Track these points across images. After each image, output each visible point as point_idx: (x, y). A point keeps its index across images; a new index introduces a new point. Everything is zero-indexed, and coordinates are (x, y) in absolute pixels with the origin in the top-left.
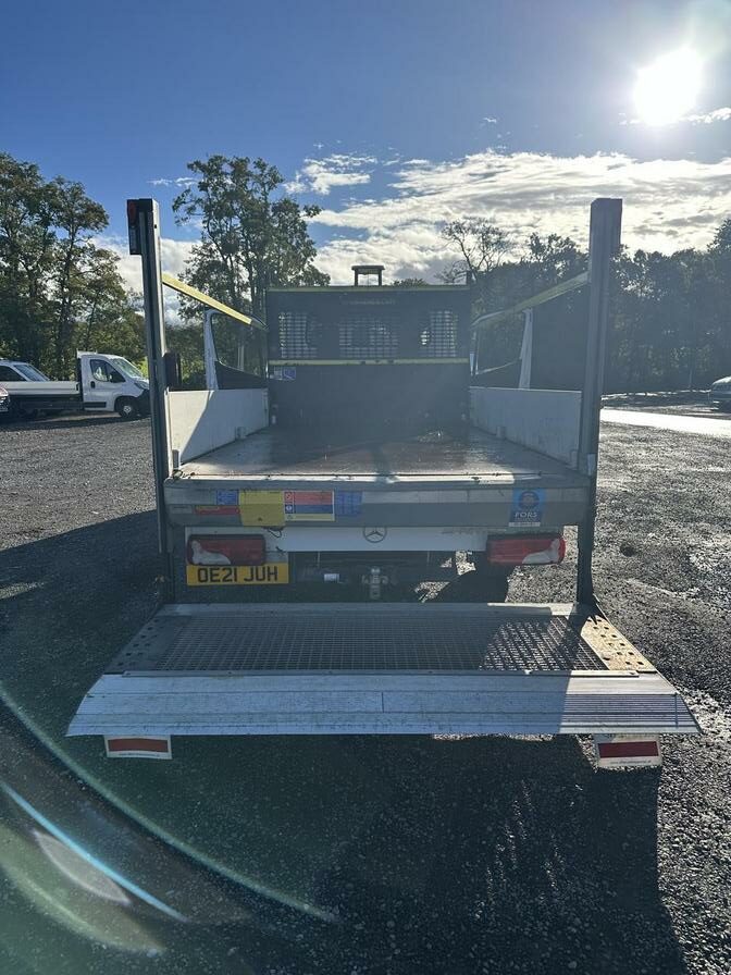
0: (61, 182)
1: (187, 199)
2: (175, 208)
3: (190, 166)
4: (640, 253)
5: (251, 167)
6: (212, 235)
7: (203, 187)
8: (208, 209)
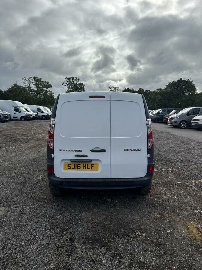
0: (46, 81)
1: (64, 83)
2: (63, 84)
3: (65, 78)
4: (146, 90)
5: (75, 78)
6: (69, 89)
7: (67, 81)
8: (68, 85)
